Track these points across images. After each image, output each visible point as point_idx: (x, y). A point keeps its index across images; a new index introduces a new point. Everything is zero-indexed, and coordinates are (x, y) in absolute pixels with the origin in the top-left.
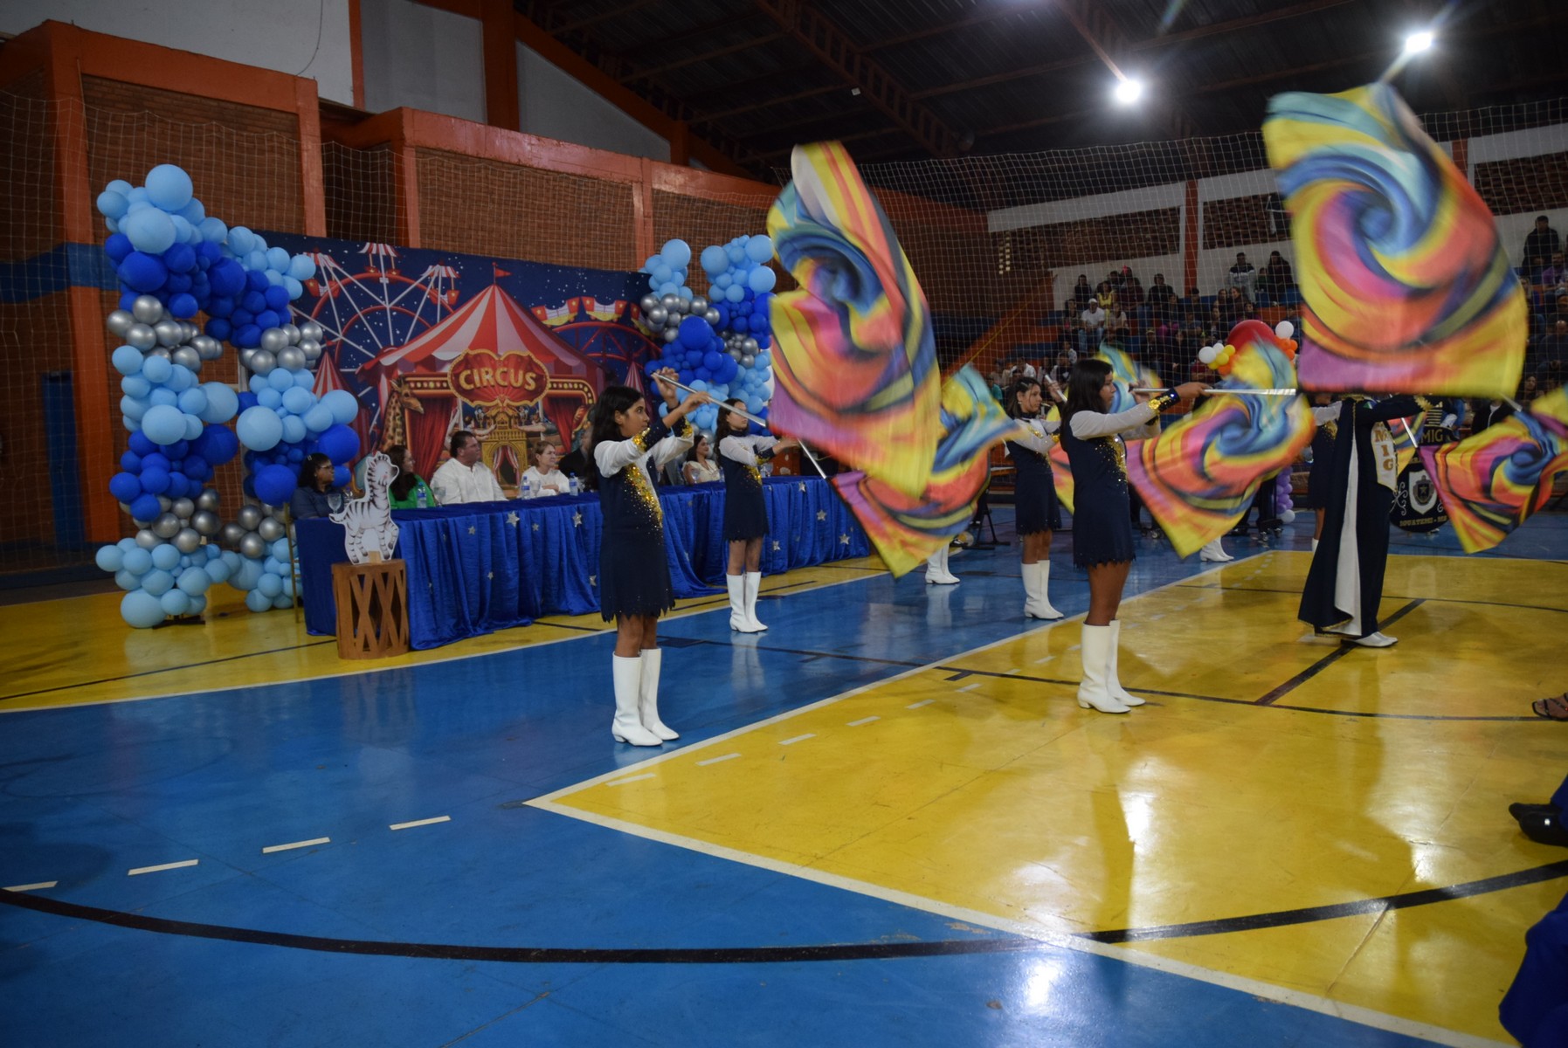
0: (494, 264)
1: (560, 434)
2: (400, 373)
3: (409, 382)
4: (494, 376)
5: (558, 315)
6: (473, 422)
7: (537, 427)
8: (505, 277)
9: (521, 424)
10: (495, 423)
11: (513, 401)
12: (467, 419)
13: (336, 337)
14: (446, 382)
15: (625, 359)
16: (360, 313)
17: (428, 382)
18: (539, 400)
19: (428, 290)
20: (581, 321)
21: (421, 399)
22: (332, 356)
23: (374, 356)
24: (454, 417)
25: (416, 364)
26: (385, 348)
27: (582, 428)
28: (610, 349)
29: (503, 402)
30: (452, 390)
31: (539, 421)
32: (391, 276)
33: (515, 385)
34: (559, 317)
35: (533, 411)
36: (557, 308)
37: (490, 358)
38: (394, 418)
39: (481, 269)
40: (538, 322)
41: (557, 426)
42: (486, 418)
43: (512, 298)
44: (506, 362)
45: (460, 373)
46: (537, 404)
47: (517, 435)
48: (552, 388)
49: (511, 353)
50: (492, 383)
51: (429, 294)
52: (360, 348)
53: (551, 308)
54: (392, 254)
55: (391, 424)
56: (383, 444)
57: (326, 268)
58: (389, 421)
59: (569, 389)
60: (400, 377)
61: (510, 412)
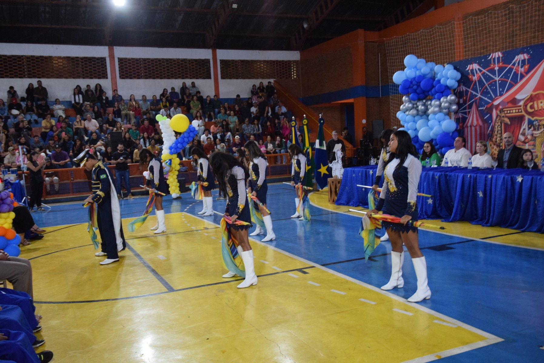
2: (501, 107)
3: (505, 111)
6: (532, 128)
12: (530, 126)
13: (477, 96)
14: (521, 109)
16: (486, 85)
17: (513, 110)
19: (515, 68)
21: (510, 118)
22: (476, 104)
23: (490, 101)
24: (523, 125)
25: (508, 103)
26: (495, 97)
30: (523, 113)
32: (499, 65)
37: (543, 95)
38: (498, 127)
45: (528, 104)
51: (515, 69)
52: (486, 99)
54: (501, 55)
55: (496, 130)
56: (493, 138)
57: (475, 69)
58: (495, 128)
60: (501, 109)
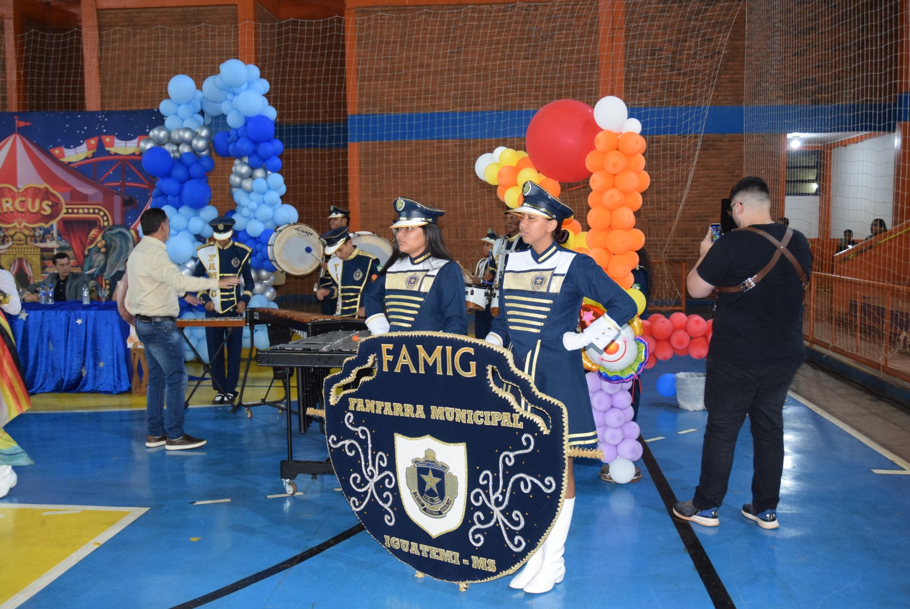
0: (16, 117)
1: (73, 250)
4: (13, 204)
5: (76, 153)
7: (49, 244)
8: (26, 126)
9: (36, 241)
10: (13, 240)
11: (30, 223)
15: (146, 186)
18: (54, 223)
20: (100, 156)
27: (96, 245)
28: (130, 179)
29: (20, 224)
31: (54, 240)
33: (32, 211)
34: (77, 154)
35: (48, 231)
36: (75, 147)
37: (10, 190)
39: (4, 122)
40: (55, 160)
41: (71, 244)
42: (5, 236)
43: (31, 142)
44: (24, 193)
46: (52, 226)
47: (32, 250)
48: (68, 213)
49: (30, 186)
50: (12, 210)
53: (70, 148)
59: (84, 213)
61: (27, 232)
